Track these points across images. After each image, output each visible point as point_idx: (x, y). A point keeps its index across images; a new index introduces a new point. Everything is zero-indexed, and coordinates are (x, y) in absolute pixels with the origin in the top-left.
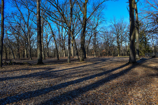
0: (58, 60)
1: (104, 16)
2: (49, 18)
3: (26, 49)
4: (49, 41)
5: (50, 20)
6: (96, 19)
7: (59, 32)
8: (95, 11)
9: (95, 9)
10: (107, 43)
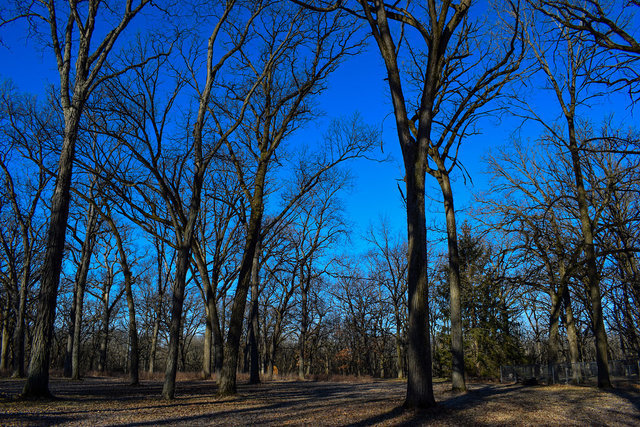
0: (136, 382)
1: (343, 214)
2: (121, 207)
3: (7, 330)
4: (115, 302)
5: (124, 214)
6: (312, 225)
7: (160, 265)
8: (304, 192)
9: (307, 186)
10: (356, 324)
